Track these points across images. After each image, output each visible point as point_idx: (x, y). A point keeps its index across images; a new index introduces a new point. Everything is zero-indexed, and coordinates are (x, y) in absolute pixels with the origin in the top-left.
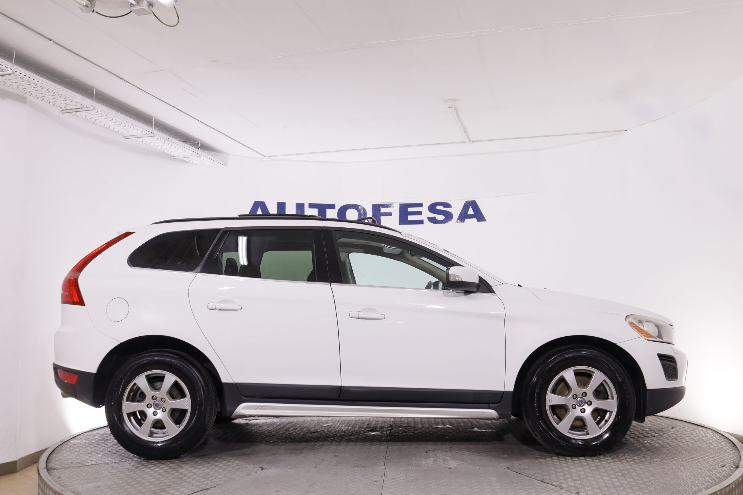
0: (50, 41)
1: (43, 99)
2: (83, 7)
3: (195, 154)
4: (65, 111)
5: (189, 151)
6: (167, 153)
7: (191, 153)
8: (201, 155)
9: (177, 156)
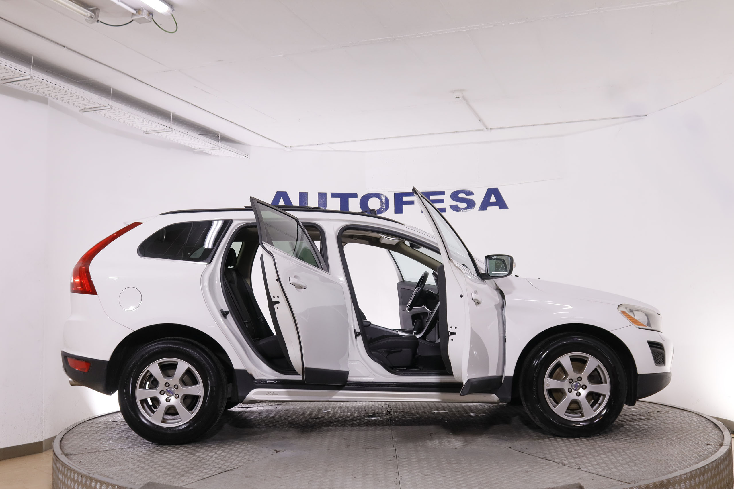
0: (63, 47)
1: (62, 100)
2: (88, 19)
3: (215, 146)
4: (84, 110)
5: (209, 144)
6: (188, 146)
7: (211, 145)
8: (222, 147)
9: (198, 149)
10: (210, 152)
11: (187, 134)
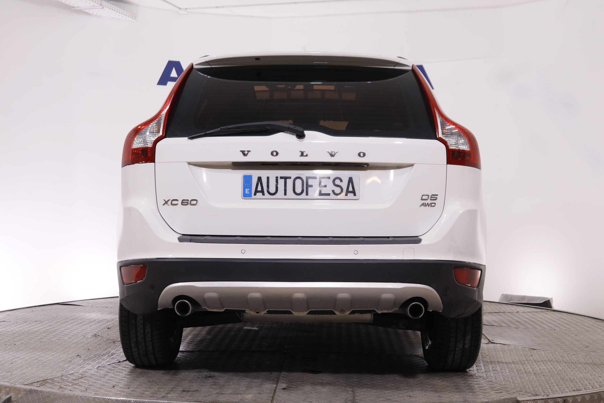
3: (98, 5)
7: (92, 4)
8: (105, 7)
9: (77, 7)
10: (91, 12)
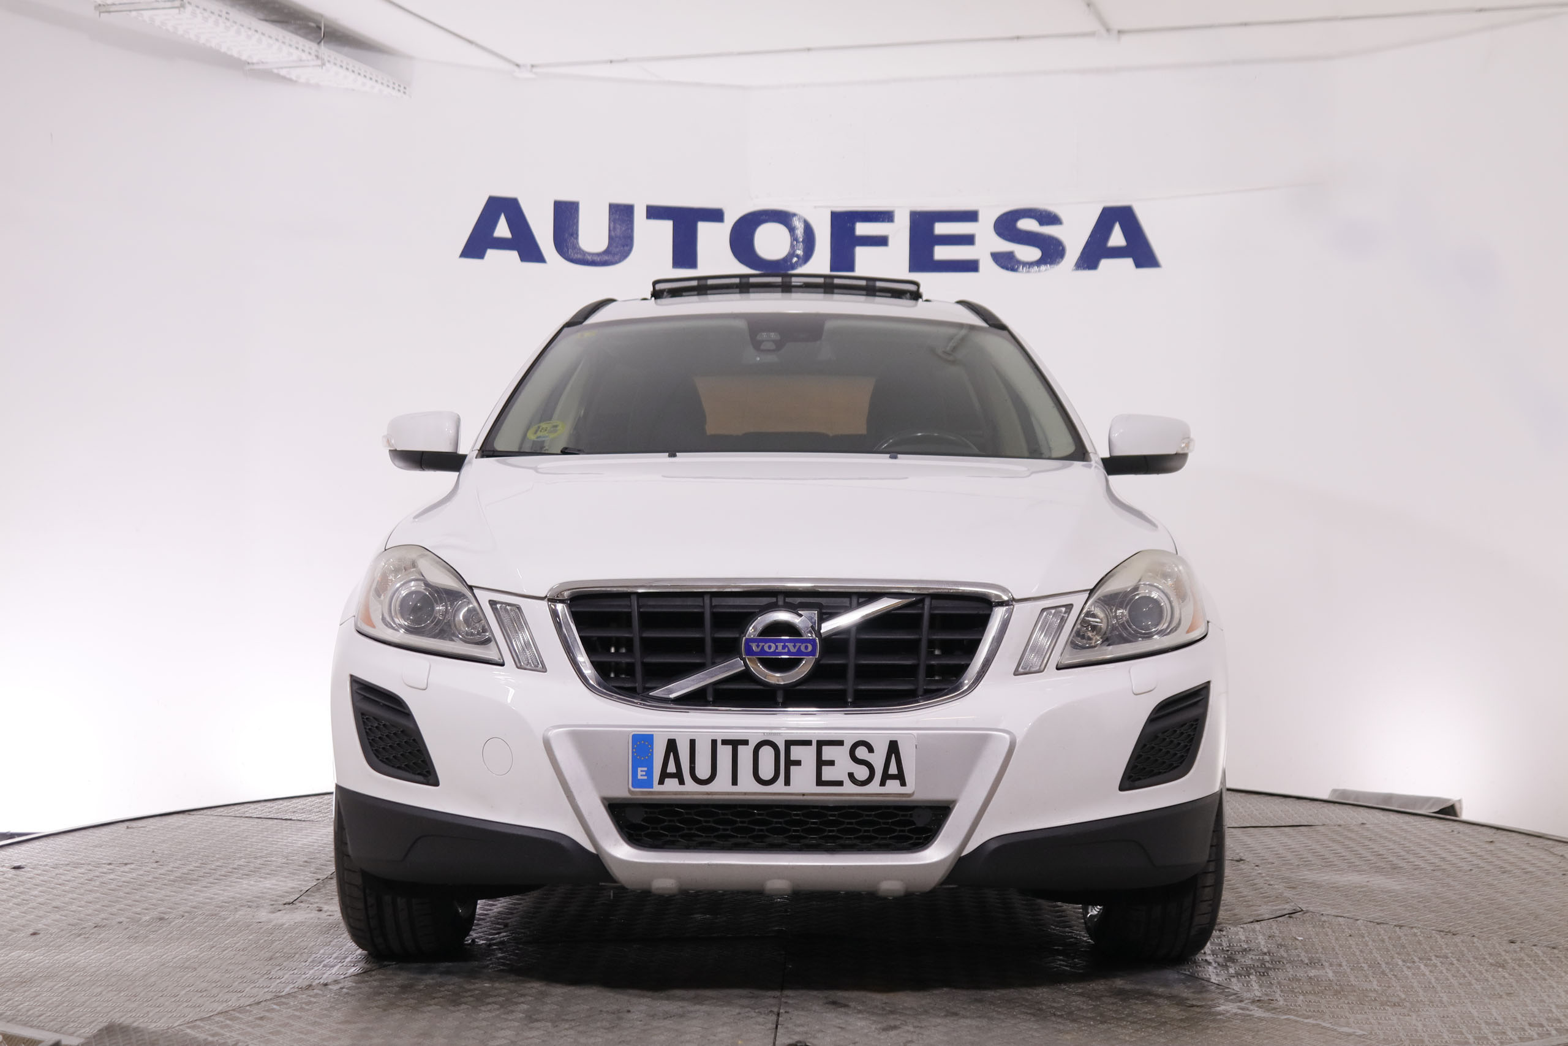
3: (310, 58)
5: (293, 50)
6: (229, 53)
7: (296, 54)
8: (329, 61)
9: (258, 63)
10: (293, 74)
11: (226, 18)
